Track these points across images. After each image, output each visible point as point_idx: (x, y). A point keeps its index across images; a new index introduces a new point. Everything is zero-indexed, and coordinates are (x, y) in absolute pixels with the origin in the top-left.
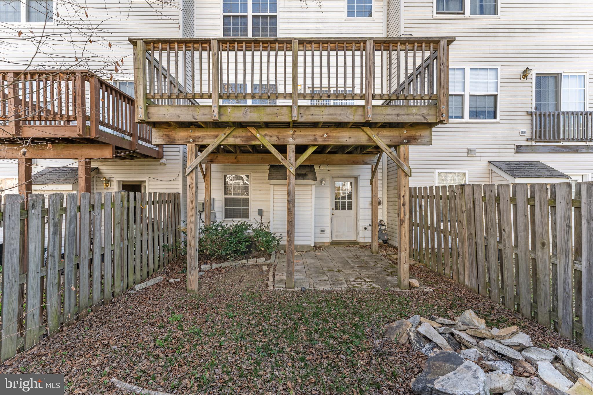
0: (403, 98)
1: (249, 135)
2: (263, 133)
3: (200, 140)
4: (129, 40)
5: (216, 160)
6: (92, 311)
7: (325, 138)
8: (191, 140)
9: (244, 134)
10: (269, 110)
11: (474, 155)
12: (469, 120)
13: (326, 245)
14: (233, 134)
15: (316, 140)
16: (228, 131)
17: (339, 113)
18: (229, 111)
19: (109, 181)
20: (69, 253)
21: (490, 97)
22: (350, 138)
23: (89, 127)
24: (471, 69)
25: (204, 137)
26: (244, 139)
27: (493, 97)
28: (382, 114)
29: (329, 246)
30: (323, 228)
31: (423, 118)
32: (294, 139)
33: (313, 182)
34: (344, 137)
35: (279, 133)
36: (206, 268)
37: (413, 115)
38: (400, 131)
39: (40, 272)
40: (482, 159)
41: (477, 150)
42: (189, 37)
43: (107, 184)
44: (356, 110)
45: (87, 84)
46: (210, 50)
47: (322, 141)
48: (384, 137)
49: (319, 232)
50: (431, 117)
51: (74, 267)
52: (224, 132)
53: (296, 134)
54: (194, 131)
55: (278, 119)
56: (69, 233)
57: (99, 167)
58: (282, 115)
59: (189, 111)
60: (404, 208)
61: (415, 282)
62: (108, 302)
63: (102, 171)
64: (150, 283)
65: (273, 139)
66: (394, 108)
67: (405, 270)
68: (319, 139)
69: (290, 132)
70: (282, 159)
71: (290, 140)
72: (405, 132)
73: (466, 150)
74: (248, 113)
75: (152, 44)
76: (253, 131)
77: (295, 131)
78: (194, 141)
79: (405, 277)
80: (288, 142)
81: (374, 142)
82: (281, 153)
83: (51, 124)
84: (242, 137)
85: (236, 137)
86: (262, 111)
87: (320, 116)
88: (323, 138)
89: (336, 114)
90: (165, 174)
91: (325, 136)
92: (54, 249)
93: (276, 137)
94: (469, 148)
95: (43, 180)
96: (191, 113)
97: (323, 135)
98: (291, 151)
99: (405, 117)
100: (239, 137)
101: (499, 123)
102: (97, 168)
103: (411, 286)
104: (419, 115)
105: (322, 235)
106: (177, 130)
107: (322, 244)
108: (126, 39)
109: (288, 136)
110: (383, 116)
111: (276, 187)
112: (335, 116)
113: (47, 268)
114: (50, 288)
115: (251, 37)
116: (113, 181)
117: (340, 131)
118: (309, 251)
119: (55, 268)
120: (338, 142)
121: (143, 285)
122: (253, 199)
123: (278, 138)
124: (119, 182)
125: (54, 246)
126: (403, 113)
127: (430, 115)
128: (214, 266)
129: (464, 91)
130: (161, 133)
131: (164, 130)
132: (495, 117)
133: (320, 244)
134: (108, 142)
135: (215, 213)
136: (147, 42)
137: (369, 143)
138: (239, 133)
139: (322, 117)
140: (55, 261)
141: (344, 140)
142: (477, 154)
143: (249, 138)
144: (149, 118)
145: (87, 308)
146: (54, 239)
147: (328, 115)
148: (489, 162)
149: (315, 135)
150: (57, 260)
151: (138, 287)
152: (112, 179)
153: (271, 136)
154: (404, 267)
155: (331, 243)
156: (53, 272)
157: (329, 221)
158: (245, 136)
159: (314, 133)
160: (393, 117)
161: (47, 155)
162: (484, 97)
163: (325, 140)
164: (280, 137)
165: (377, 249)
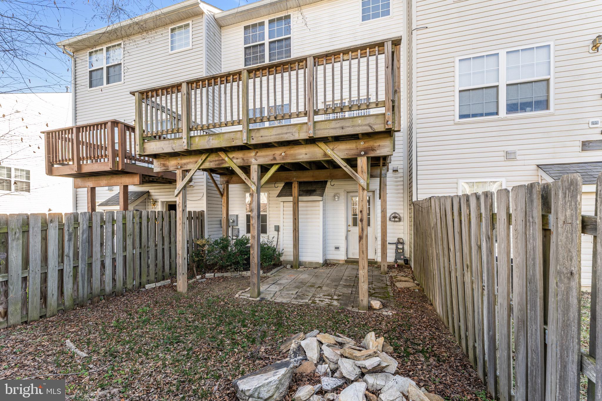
0: (340, 111)
1: (220, 159)
2: (231, 156)
3: (185, 166)
4: (131, 93)
5: (231, 181)
6: (104, 299)
7: (283, 157)
8: (179, 167)
9: (217, 159)
10: (226, 136)
11: (514, 159)
12: (505, 115)
13: (341, 262)
14: (209, 159)
15: (275, 159)
16: (204, 157)
17: (286, 132)
18: (197, 140)
19: (156, 202)
20: (82, 255)
21: (540, 83)
22: (306, 154)
23: (118, 161)
24: (507, 52)
25: (188, 163)
26: (217, 162)
27: (545, 83)
28: (327, 129)
29: (343, 264)
30: (337, 245)
31: (369, 128)
32: (256, 160)
33: (320, 198)
34: (301, 154)
35: (244, 155)
36: (209, 276)
37: (359, 126)
38: (356, 143)
39: (57, 266)
40: (526, 162)
41: (518, 153)
42: (214, 73)
43: (154, 204)
44: (300, 127)
45: (116, 130)
46: (240, 80)
47: (280, 160)
48: (340, 150)
49: (334, 248)
50: (378, 126)
51: (87, 265)
52: (201, 158)
53: (258, 154)
54: (181, 159)
55: (233, 144)
56: (82, 240)
57: (150, 191)
58: (237, 140)
59: (169, 144)
60: (362, 224)
61: (376, 304)
62: (120, 294)
63: (153, 194)
64: (158, 284)
65: (239, 161)
66: (339, 121)
67: (364, 290)
68: (278, 158)
69: (253, 154)
70: (246, 179)
71: (253, 161)
72: (362, 143)
73: (502, 154)
74: (211, 140)
75: (145, 93)
76: (223, 155)
77: (257, 152)
78: (181, 167)
79: (363, 297)
80: (251, 162)
81: (329, 157)
82: (245, 173)
83: (104, 161)
84: (216, 161)
85: (211, 162)
86: (221, 138)
87: (268, 137)
88: (281, 156)
89: (282, 134)
90: (192, 195)
91: (283, 154)
92: (69, 251)
93: (241, 159)
94: (507, 150)
95: (111, 203)
96: (171, 145)
97: (281, 154)
98: (254, 171)
99: (350, 129)
100: (213, 161)
101: (553, 115)
102: (148, 192)
103: (370, 308)
104: (365, 125)
105: (337, 252)
106: (170, 159)
107: (337, 262)
108: (129, 93)
109: (251, 157)
110: (328, 131)
111: (285, 204)
112: (282, 136)
113: (64, 264)
114: (66, 278)
115: (268, 62)
116: (158, 202)
117: (297, 148)
118: (316, 268)
119: (70, 265)
120: (295, 159)
121: (153, 285)
122: (271, 216)
123: (243, 159)
124: (163, 202)
125: (69, 249)
126: (347, 125)
127: (377, 124)
128: (218, 275)
129: (498, 82)
130: (159, 163)
131: (162, 160)
132: (547, 108)
133: (335, 262)
134: (135, 172)
135: (238, 229)
136: (142, 93)
137: (324, 158)
138: (213, 158)
139: (270, 137)
140: (70, 260)
141: (301, 157)
142: (518, 158)
143: (220, 162)
144: (144, 152)
145: (99, 296)
146: (69, 244)
147: (276, 135)
148: (538, 166)
149: (274, 155)
150: (72, 259)
151: (148, 286)
152: (158, 200)
153: (237, 159)
154: (364, 287)
155: (346, 261)
156: (68, 267)
157: (344, 238)
158: (218, 160)
159: (273, 153)
160: (338, 130)
161: (102, 184)
162: (531, 84)
163: (283, 158)
164: (245, 159)
165: (386, 269)
